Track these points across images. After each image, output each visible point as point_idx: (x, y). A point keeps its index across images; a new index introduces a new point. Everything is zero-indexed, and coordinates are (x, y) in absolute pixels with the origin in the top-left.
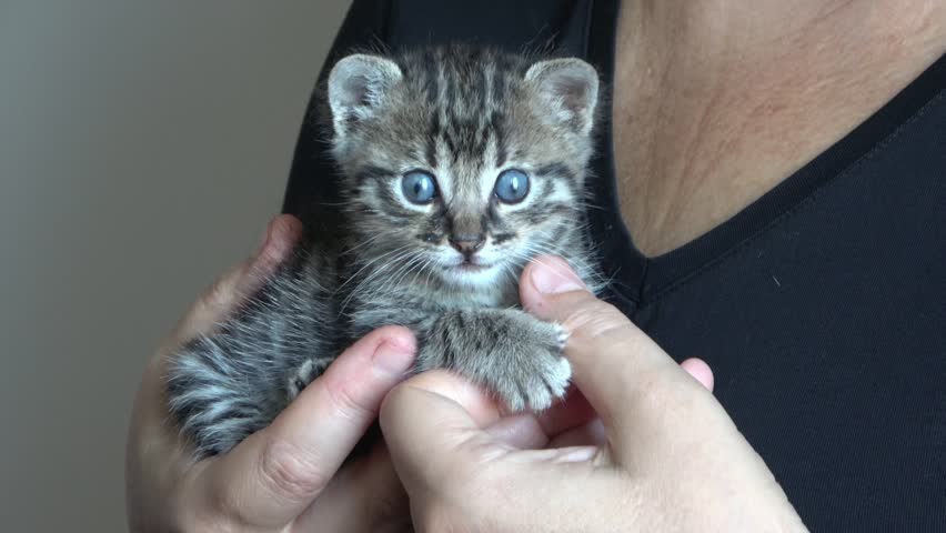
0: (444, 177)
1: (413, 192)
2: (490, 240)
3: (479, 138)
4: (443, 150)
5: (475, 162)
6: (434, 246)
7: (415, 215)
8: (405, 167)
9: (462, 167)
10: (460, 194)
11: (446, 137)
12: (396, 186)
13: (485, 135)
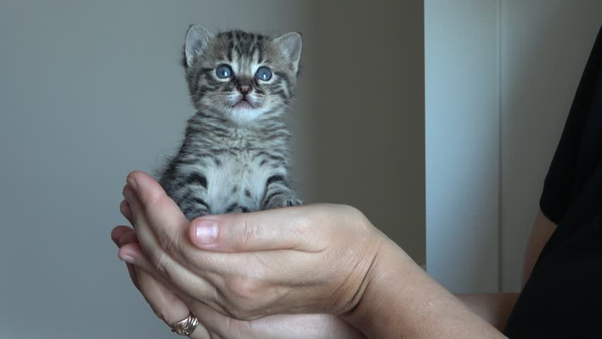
0: (235, 66)
1: (221, 74)
2: (254, 90)
3: (251, 49)
4: (235, 54)
5: (248, 59)
6: (229, 92)
7: (221, 83)
8: (218, 63)
9: (243, 60)
10: (242, 71)
11: (236, 47)
12: (214, 73)
13: (254, 48)
